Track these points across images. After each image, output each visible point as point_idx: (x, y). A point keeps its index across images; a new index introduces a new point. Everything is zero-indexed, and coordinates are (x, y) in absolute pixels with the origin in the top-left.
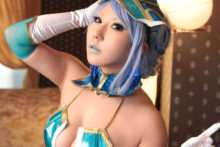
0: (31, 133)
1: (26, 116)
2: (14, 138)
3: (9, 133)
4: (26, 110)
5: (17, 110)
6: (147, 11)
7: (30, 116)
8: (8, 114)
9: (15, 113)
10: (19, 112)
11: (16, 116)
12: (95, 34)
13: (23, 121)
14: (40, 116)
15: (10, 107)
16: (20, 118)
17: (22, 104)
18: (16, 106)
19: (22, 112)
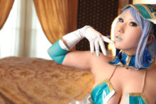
0: (71, 89)
1: (67, 78)
2: (59, 91)
3: (57, 88)
4: (67, 74)
5: (62, 74)
6: (153, 14)
7: (70, 78)
8: (56, 76)
9: (60, 76)
10: (63, 75)
11: (61, 78)
12: (119, 29)
13: (65, 81)
14: (76, 78)
15: (58, 72)
16: (63, 79)
17: (65, 70)
18: (61, 71)
19: (65, 75)
